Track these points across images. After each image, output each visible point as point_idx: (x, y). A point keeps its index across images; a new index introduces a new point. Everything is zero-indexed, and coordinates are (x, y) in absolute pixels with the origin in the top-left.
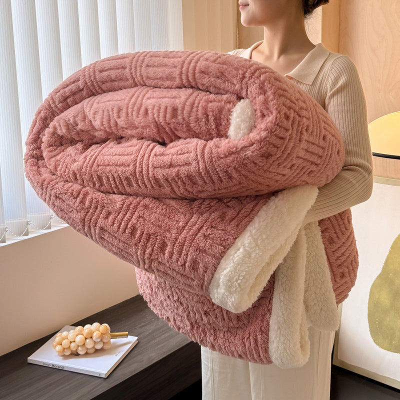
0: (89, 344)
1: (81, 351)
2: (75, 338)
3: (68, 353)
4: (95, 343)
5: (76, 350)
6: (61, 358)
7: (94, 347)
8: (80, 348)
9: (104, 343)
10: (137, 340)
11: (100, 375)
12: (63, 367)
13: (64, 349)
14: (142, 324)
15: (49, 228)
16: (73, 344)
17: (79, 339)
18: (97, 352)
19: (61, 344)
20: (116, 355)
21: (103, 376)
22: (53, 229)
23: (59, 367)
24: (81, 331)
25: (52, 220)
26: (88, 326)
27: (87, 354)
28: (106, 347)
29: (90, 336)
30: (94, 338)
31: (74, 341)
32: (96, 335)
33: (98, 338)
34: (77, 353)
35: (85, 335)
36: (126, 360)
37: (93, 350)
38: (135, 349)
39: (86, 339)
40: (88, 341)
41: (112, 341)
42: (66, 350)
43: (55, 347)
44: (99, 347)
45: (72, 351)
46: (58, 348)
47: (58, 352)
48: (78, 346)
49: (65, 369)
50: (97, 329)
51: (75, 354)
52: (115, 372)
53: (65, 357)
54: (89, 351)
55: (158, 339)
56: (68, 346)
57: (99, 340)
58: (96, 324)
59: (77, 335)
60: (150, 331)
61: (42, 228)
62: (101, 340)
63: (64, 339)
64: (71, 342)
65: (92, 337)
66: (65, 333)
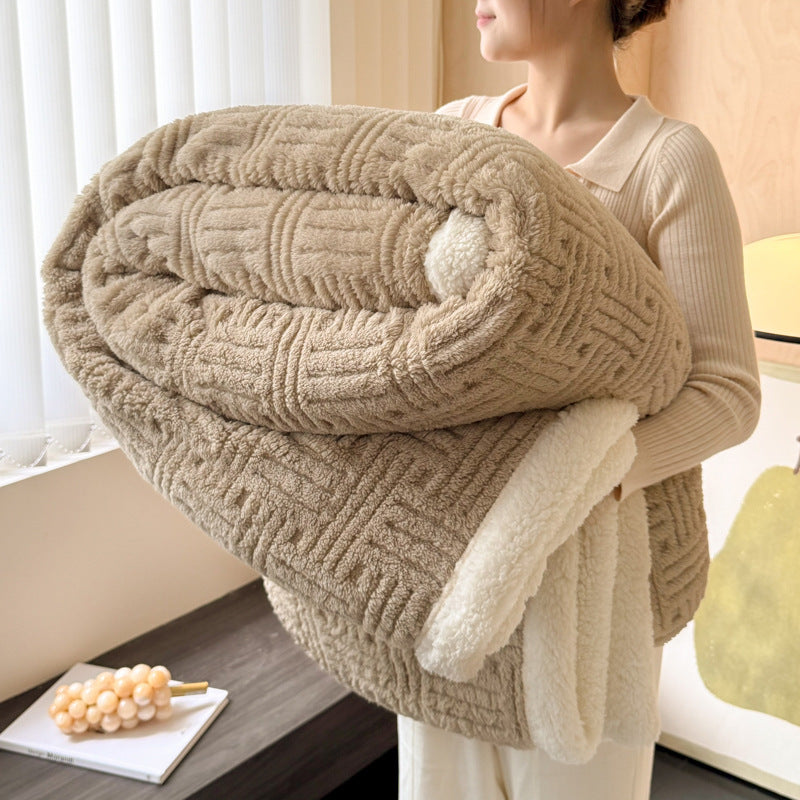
0: (126, 710)
1: (108, 724)
2: (96, 698)
3: (81, 728)
4: (139, 708)
5: (100, 722)
6: (67, 737)
7: (136, 716)
8: (106, 720)
9: (157, 708)
10: (228, 697)
11: (149, 776)
12: (71, 760)
13: (73, 720)
14: (237, 660)
15: (42, 463)
16: (91, 712)
17: (105, 700)
18: (142, 726)
19: (67, 711)
20: (183, 733)
21: (157, 780)
22: (51, 466)
23: (62, 759)
24: (109, 683)
25: (48, 448)
26: (124, 671)
27: (121, 731)
28: (162, 715)
29: (128, 694)
30: (137, 698)
31: (95, 705)
32: (140, 691)
33: (145, 698)
34: (101, 727)
35: (117, 691)
36: (204, 742)
37: (134, 723)
38: (222, 718)
39: (119, 699)
40: (123, 703)
41: (174, 700)
42: (77, 723)
43: (54, 716)
44: (146, 715)
45: (90, 725)
46: (61, 718)
47: (61, 727)
48: (103, 715)
49: (75, 763)
50: (143, 677)
51: (96, 731)
52: (181, 770)
53: (76, 737)
54: (126, 724)
55: (269, 696)
56: (80, 715)
57: (147, 702)
58: (140, 669)
59: (101, 692)
60: (254, 677)
61: (28, 463)
62: (152, 703)
63: (72, 700)
64: (88, 707)
65: (131, 696)
66: (74, 688)
